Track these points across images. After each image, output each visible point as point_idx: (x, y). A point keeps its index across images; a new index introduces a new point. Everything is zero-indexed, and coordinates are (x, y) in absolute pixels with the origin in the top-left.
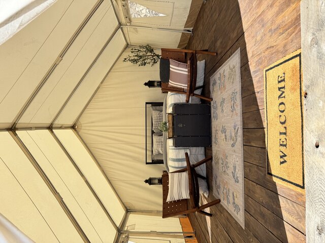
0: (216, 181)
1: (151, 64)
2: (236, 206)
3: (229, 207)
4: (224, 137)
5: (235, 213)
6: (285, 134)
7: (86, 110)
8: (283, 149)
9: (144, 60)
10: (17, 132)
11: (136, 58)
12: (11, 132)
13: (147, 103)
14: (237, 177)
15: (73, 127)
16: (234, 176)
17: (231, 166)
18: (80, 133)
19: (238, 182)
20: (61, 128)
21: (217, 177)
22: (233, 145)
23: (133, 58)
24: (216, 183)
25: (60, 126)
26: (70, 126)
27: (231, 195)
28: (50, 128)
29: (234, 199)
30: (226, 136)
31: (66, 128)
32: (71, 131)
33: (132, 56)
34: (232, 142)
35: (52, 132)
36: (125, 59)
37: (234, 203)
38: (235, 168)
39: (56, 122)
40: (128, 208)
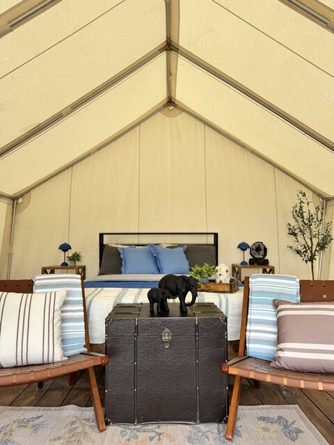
7: (202, 125)
13: (216, 235)
15: (170, 102)
25: (173, 71)
26: (173, 95)
35: (161, 50)
40: (20, 200)
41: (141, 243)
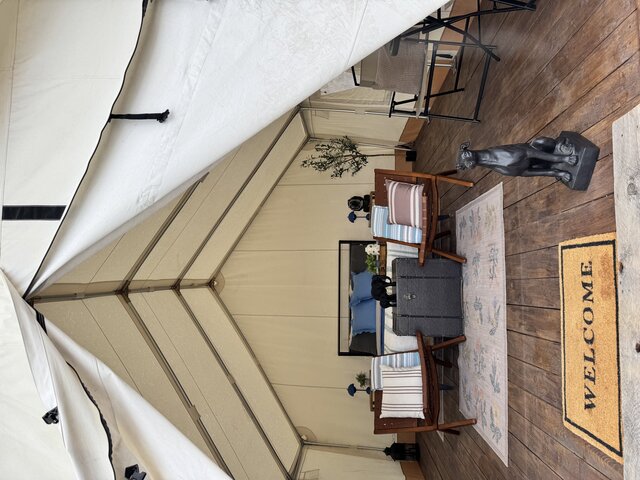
0: (464, 388)
1: (351, 171)
2: (495, 430)
3: (485, 432)
4: (478, 316)
5: (494, 441)
6: (592, 360)
8: (590, 384)
9: (339, 164)
10: (131, 296)
11: (324, 160)
12: (120, 296)
13: (341, 242)
14: (498, 385)
15: (210, 284)
16: (493, 382)
17: (489, 366)
18: (221, 295)
19: (499, 392)
20: (192, 286)
21: (466, 381)
22: (492, 332)
23: (318, 160)
24: (465, 391)
25: (190, 283)
26: (205, 282)
27: (488, 410)
28: (176, 287)
29: (492, 419)
30: (481, 315)
31: (200, 286)
32: (206, 291)
33: (317, 156)
34: (491, 327)
35: (179, 294)
36: (305, 162)
37: (492, 425)
38: (494, 368)
39: (186, 277)
40: (304, 437)
41: (348, 315)
